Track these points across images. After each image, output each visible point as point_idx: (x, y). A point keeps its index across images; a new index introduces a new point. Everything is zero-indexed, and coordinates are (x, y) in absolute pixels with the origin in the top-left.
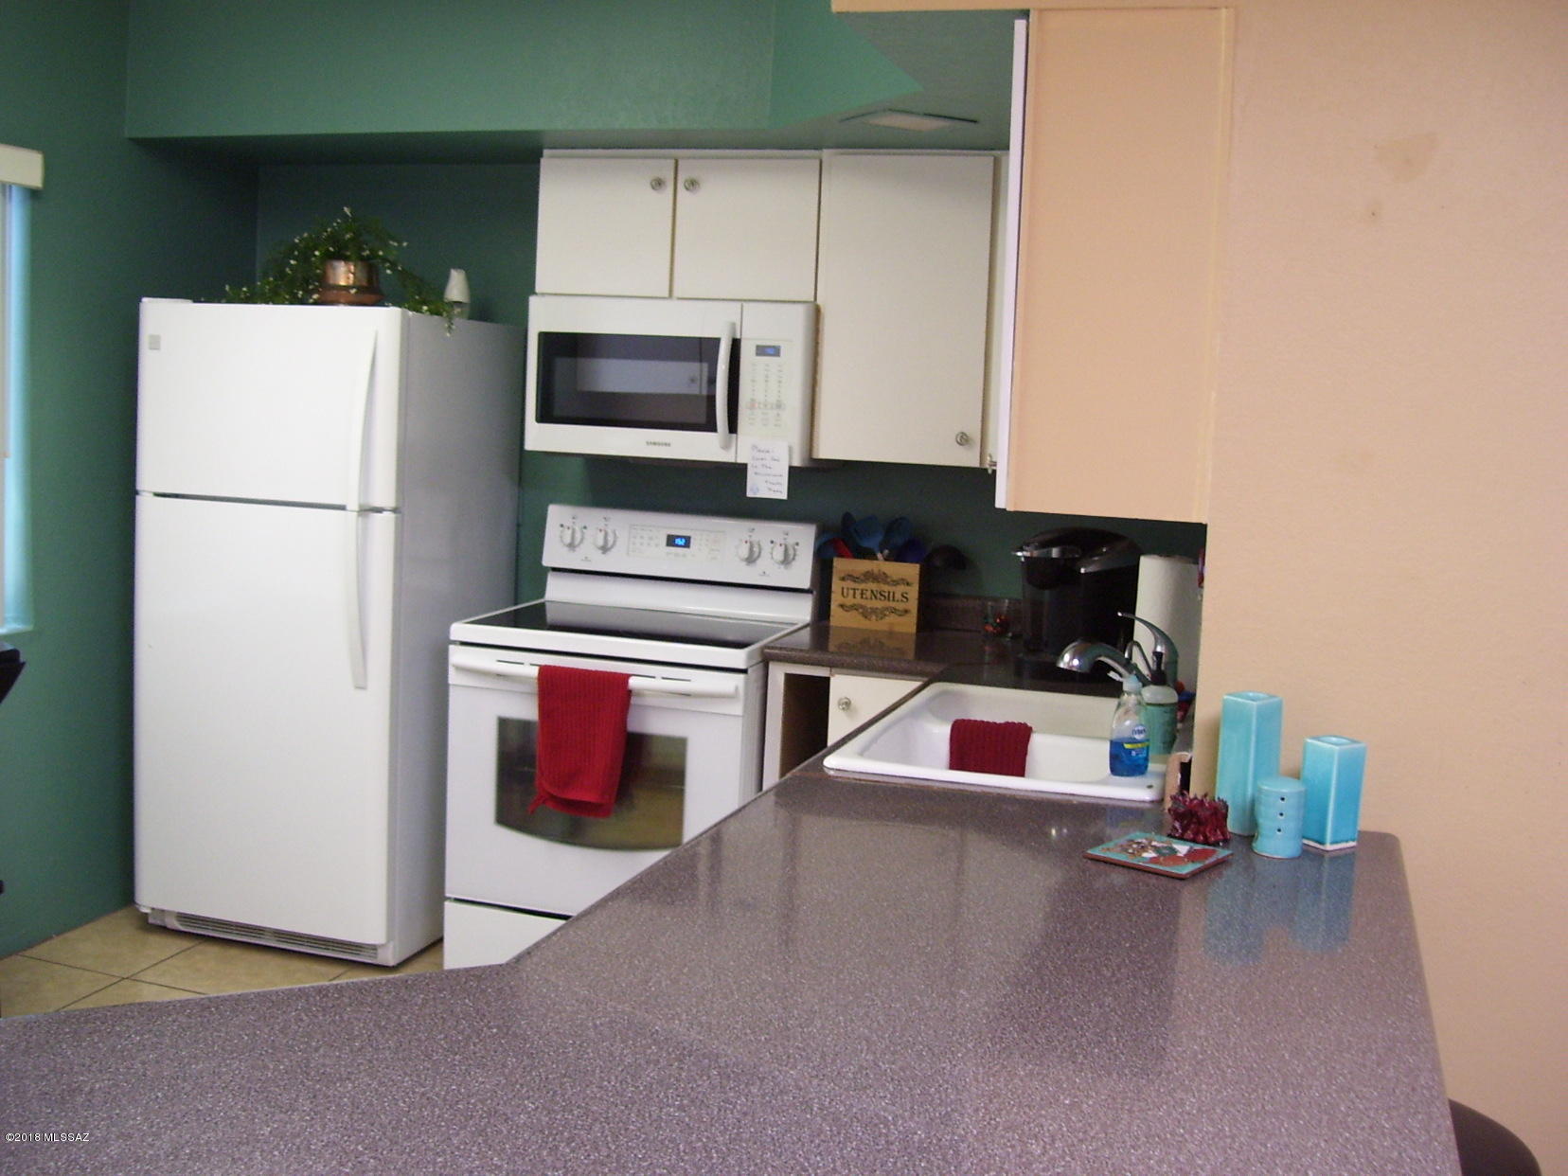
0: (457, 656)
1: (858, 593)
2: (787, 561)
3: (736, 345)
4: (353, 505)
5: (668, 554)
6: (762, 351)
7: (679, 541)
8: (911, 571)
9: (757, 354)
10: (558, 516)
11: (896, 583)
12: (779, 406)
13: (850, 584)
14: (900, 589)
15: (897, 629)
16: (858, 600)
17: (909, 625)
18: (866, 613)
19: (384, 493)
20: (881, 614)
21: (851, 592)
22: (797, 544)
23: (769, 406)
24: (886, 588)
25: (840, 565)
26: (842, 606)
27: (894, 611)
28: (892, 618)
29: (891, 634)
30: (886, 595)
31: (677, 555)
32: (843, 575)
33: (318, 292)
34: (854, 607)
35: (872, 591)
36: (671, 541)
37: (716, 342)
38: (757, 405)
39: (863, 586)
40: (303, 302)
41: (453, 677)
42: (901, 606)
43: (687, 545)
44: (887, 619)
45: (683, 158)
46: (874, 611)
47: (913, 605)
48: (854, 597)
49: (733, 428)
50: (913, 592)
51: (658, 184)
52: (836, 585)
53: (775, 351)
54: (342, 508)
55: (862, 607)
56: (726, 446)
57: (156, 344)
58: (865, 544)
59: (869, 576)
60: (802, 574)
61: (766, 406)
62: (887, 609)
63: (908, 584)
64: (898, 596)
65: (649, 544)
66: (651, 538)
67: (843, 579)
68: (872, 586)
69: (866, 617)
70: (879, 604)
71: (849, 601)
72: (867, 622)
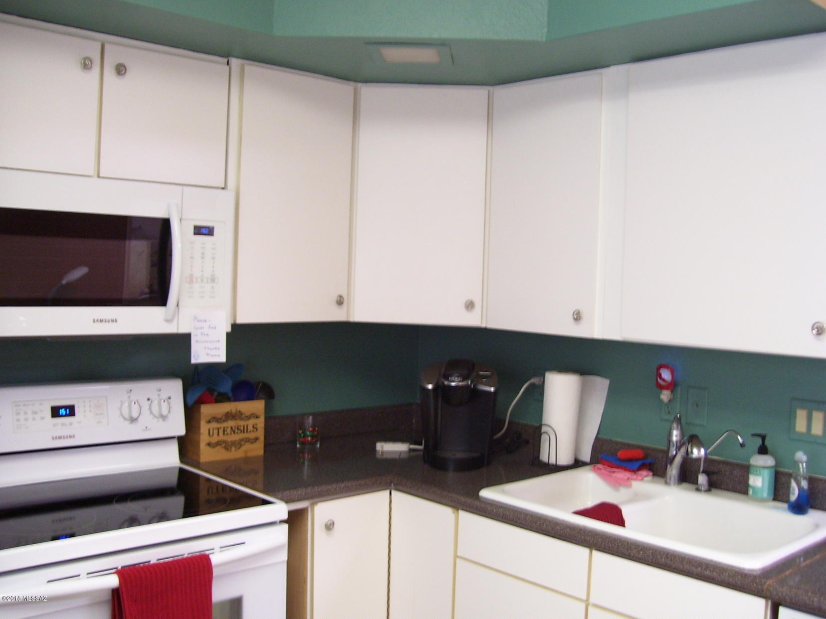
1: (221, 431)
2: (163, 414)
5: (55, 425)
6: (198, 231)
7: (62, 412)
8: (258, 406)
9: (195, 234)
11: (248, 417)
12: (214, 279)
13: (214, 425)
14: (251, 422)
15: (251, 454)
16: (222, 437)
17: (257, 450)
18: (227, 446)
20: (238, 444)
21: (216, 432)
22: (170, 398)
23: (205, 280)
24: (241, 423)
25: (207, 410)
26: (209, 444)
27: (248, 440)
28: (247, 446)
29: (247, 460)
30: (242, 428)
31: (63, 424)
32: (209, 418)
34: (218, 444)
35: (232, 428)
36: (55, 412)
38: (195, 280)
39: (225, 424)
42: (252, 436)
43: (71, 413)
44: (243, 448)
45: (110, 43)
46: (233, 443)
47: (261, 434)
48: (218, 435)
50: (261, 423)
51: (86, 65)
52: (203, 428)
55: (224, 442)
59: (229, 416)
60: (177, 423)
61: (202, 280)
62: (243, 440)
63: (257, 417)
64: (250, 428)
65: (34, 419)
66: (35, 413)
67: (209, 422)
68: (231, 423)
69: (227, 449)
70: (236, 437)
71: (215, 439)
72: (229, 453)
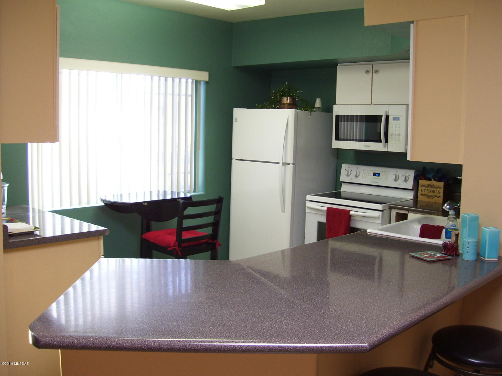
0: (308, 204)
1: (426, 190)
2: (406, 180)
3: (387, 117)
4: (281, 163)
5: (374, 178)
6: (394, 119)
7: (376, 175)
8: (441, 184)
9: (393, 120)
10: (345, 167)
11: (437, 188)
12: (399, 135)
13: (424, 188)
14: (438, 189)
15: (437, 201)
16: (426, 193)
17: (440, 201)
18: (428, 197)
19: (290, 160)
20: (432, 197)
21: (424, 190)
22: (409, 176)
23: (396, 135)
24: (434, 189)
25: (422, 182)
26: (421, 194)
27: (436, 196)
28: (435, 198)
29: (435, 203)
30: (434, 191)
31: (376, 179)
32: (422, 185)
33: (279, 105)
34: (424, 195)
35: (430, 190)
36: (375, 174)
37: (382, 116)
38: (393, 135)
39: (428, 188)
40: (274, 108)
41: (307, 210)
42: (438, 195)
43: (379, 176)
44: (434, 199)
45: (374, 64)
46: (430, 196)
47: (442, 194)
48: (425, 192)
49: (386, 141)
50: (442, 191)
51: (367, 72)
52: (420, 188)
53: (398, 119)
54: (278, 163)
55: (427, 195)
56: (385, 147)
57: (236, 120)
58: (428, 176)
59: (429, 186)
60: (410, 184)
61: (395, 135)
62: (434, 195)
63: (440, 188)
64: (437, 192)
65: (368, 175)
66: (369, 174)
67: (422, 186)
68: (430, 188)
69: (428, 198)
70: (431, 194)
71: (423, 193)
72: (428, 199)
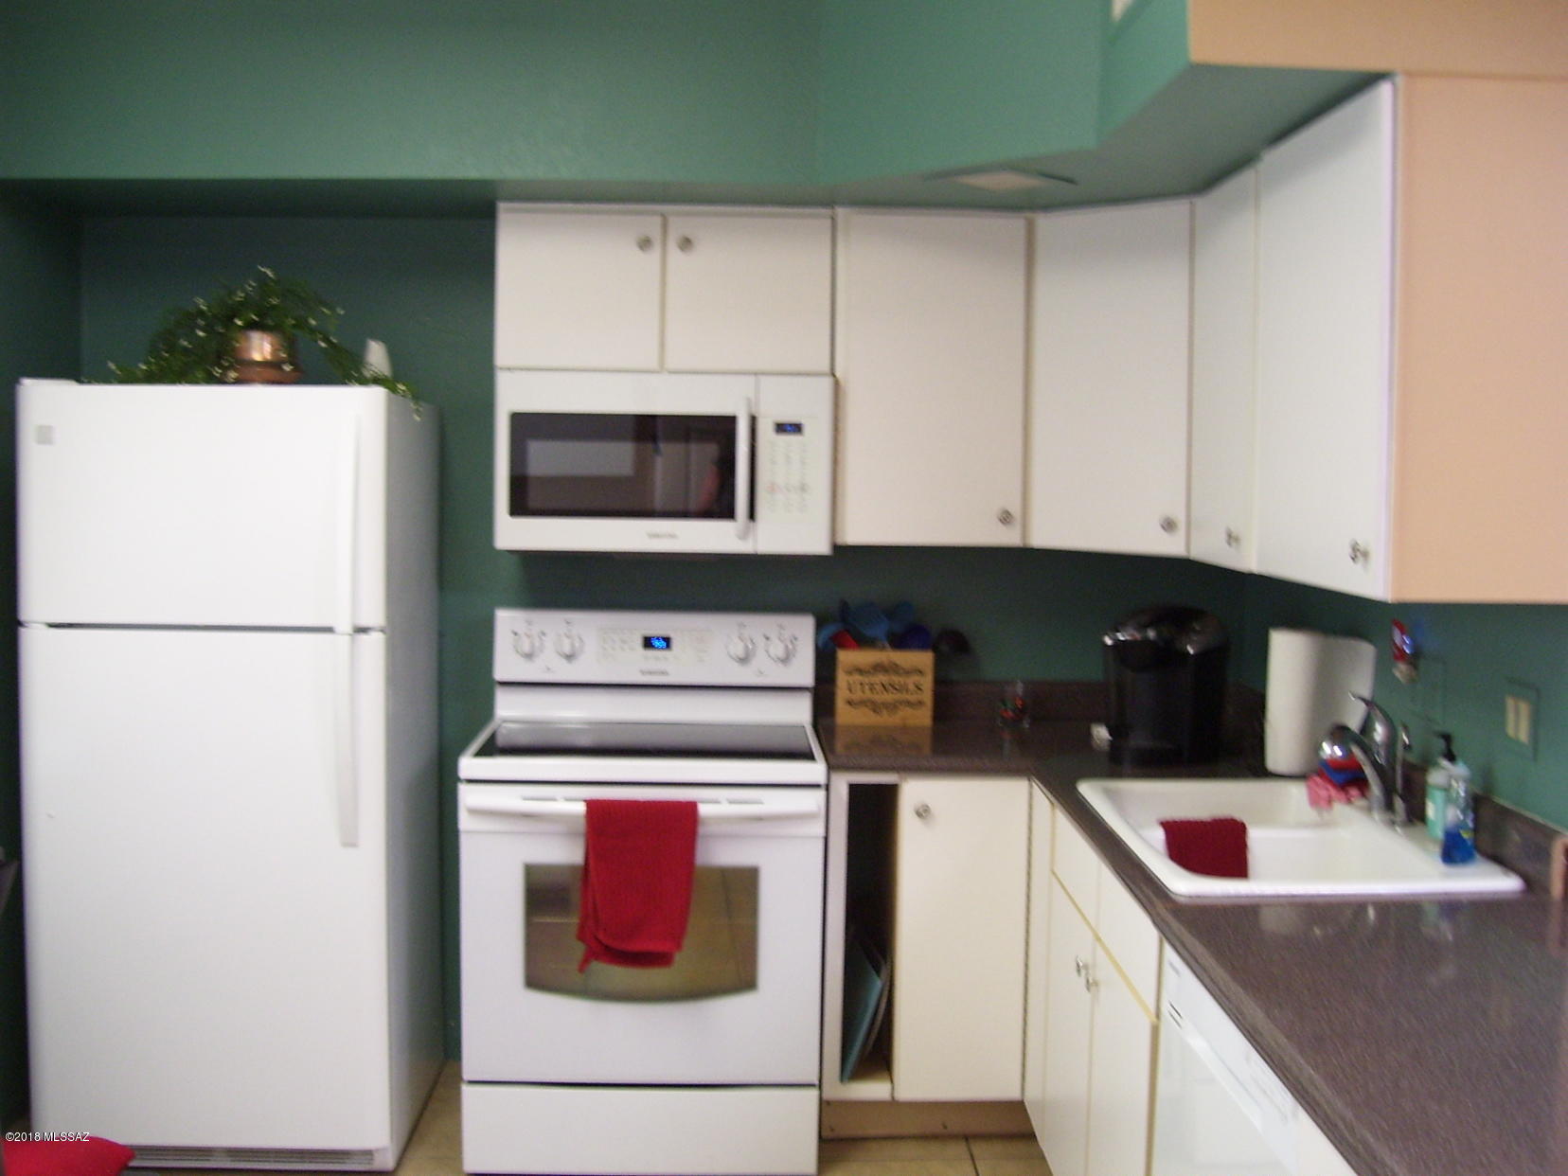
0: (468, 797)
1: (867, 687)
2: (786, 660)
3: (753, 421)
4: (344, 625)
5: (646, 658)
6: (781, 428)
7: (657, 643)
8: (924, 659)
9: (777, 433)
10: (509, 623)
11: (908, 673)
12: (803, 488)
13: (858, 678)
14: (911, 681)
15: (911, 722)
16: (867, 695)
17: (924, 717)
18: (876, 707)
19: (374, 612)
20: (892, 707)
21: (859, 687)
22: (796, 639)
23: (792, 489)
24: (896, 679)
25: (846, 657)
26: (850, 703)
27: (909, 704)
28: (908, 712)
29: (905, 729)
30: (898, 686)
31: (657, 659)
32: (848, 668)
33: (236, 370)
34: (863, 703)
35: (882, 684)
36: (648, 643)
37: (730, 422)
38: (777, 488)
39: (873, 679)
40: (221, 381)
41: (465, 822)
42: (912, 698)
43: (668, 646)
44: (900, 713)
45: (672, 214)
46: (885, 705)
47: (927, 696)
48: (863, 692)
49: (752, 515)
50: (927, 682)
51: (645, 244)
52: (842, 679)
53: (796, 428)
54: (329, 630)
55: (871, 702)
56: (744, 536)
57: (45, 436)
58: (869, 632)
59: (879, 668)
60: (803, 672)
61: (788, 489)
62: (901, 703)
63: (921, 674)
64: (911, 687)
65: (619, 646)
66: (625, 641)
67: (849, 673)
68: (882, 678)
69: (876, 712)
70: (889, 697)
71: (858, 695)
72: (878, 717)
